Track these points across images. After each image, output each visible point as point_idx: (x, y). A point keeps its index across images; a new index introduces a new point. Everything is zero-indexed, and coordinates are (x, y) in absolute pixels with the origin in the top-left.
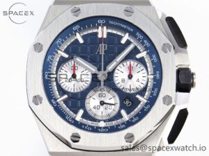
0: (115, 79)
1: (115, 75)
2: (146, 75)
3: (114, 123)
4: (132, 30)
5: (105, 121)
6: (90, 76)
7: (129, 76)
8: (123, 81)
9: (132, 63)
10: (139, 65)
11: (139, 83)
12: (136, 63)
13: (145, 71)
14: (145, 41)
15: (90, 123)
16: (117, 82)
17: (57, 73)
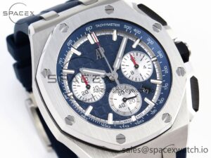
0: (125, 74)
1: (123, 70)
2: (148, 59)
3: (144, 113)
4: (119, 25)
5: (135, 115)
6: (102, 81)
7: (135, 66)
8: (132, 73)
9: (132, 54)
10: (139, 54)
11: (147, 69)
12: (135, 53)
13: (146, 57)
14: (135, 30)
15: (123, 122)
16: (127, 76)
17: (71, 91)
